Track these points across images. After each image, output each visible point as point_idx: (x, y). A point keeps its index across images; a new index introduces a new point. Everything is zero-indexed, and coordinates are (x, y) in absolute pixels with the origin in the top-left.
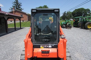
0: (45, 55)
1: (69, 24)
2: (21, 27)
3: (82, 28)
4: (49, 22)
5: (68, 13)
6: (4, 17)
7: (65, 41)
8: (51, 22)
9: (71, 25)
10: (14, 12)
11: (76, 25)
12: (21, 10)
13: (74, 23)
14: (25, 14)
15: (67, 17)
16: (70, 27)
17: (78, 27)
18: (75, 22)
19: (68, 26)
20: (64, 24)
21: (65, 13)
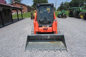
0: (45, 30)
1: (65, 14)
2: (22, 18)
3: (76, 18)
4: (47, 12)
5: (65, 3)
6: (9, 9)
7: (56, 22)
8: (48, 12)
9: (66, 15)
10: (14, 4)
11: (71, 15)
12: (20, 2)
13: (69, 13)
14: (24, 5)
15: (64, 8)
16: (66, 17)
17: (73, 17)
18: (71, 12)
19: (64, 16)
20: (60, 15)
21: (62, 4)
